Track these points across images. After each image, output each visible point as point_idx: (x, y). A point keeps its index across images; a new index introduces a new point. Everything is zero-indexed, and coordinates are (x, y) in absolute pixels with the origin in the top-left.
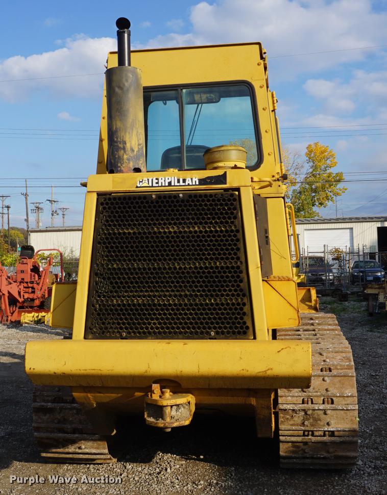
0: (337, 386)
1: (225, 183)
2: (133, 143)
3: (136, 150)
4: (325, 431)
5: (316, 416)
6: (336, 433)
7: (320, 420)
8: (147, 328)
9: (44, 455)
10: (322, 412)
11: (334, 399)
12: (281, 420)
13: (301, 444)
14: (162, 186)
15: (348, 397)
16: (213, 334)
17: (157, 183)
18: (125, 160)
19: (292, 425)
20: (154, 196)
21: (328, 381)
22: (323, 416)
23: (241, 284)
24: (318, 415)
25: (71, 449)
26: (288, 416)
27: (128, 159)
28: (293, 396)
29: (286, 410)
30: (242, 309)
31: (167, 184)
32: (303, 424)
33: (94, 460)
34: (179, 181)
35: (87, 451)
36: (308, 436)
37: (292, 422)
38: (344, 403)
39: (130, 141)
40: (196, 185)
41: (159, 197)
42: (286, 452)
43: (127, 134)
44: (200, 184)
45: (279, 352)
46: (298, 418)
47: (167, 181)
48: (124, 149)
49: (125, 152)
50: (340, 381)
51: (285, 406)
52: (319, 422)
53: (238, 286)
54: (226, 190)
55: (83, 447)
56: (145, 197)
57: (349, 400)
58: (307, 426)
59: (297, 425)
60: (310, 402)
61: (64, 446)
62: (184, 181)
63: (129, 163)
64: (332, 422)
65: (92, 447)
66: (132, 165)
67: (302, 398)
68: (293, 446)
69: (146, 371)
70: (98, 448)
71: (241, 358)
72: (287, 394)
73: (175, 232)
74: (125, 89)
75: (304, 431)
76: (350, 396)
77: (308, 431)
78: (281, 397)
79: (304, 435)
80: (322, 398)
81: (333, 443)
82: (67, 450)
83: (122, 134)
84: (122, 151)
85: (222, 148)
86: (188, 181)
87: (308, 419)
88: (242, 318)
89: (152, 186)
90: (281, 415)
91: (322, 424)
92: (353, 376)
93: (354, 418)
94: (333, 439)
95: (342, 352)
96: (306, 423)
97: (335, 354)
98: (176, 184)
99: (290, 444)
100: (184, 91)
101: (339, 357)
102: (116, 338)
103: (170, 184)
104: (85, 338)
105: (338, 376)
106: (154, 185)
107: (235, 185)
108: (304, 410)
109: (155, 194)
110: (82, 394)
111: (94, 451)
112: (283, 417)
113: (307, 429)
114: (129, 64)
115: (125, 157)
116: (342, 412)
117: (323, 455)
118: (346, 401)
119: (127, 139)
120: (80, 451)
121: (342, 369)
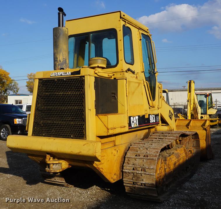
0: (148, 164)
1: (80, 74)
2: (60, 58)
3: (62, 61)
4: (142, 183)
5: (138, 176)
6: (146, 185)
7: (139, 178)
8: (51, 133)
9: (45, 181)
10: (140, 175)
11: (146, 169)
12: (124, 176)
13: (133, 188)
14: (59, 76)
15: (151, 169)
16: (72, 136)
17: (57, 75)
18: (57, 65)
19: (128, 179)
20: (56, 80)
21: (145, 161)
22: (141, 177)
23: (83, 116)
24: (139, 176)
25: (53, 180)
26: (127, 175)
27: (58, 65)
28: (129, 166)
29: (126, 172)
30: (82, 127)
31: (60, 75)
32: (132, 179)
33: (64, 185)
34: (64, 74)
35: (58, 181)
36: (135, 184)
37: (128, 178)
38: (149, 171)
39: (59, 57)
40: (70, 75)
41: (58, 80)
42: (128, 191)
43: (58, 55)
44: (71, 75)
45: (84, 145)
46: (131, 176)
47: (60, 74)
48: (57, 61)
49: (57, 62)
50: (150, 162)
51: (125, 170)
52: (139, 179)
53: (82, 117)
54: (81, 77)
55: (56, 179)
56: (53, 80)
57: (152, 171)
58: (134, 180)
59: (130, 179)
60: (136, 170)
61: (50, 178)
62: (66, 73)
63: (58, 66)
64: (144, 180)
65: (59, 180)
66: (59, 67)
67: (133, 168)
68: (130, 188)
69: (41, 149)
70: (61, 180)
71: (71, 147)
72: (127, 165)
73: (62, 94)
74: (58, 36)
75: (134, 182)
76: (152, 169)
77: (135, 182)
78: (125, 166)
79: (134, 184)
80: (141, 168)
81: (145, 189)
82: (51, 180)
83: (56, 55)
84: (56, 62)
85: (93, 59)
86: (67, 74)
87: (134, 177)
88: (82, 131)
89: (56, 76)
90: (124, 174)
91: (140, 180)
92: (156, 160)
93: (153, 179)
94: (145, 187)
95: (156, 149)
96: (134, 179)
97: (153, 150)
98: (63, 75)
99: (129, 187)
100: (91, 34)
101: (154, 151)
102: (41, 136)
103: (61, 74)
104: (32, 135)
105: (150, 159)
106: (56, 75)
107: (83, 75)
108: (133, 173)
109: (57, 79)
110: (31, 157)
111: (60, 181)
112: (125, 175)
113: (134, 181)
114: (63, 26)
115: (57, 64)
116: (149, 175)
117: (142, 194)
118: (150, 171)
119: (58, 57)
120: (55, 181)
121: (152, 156)
